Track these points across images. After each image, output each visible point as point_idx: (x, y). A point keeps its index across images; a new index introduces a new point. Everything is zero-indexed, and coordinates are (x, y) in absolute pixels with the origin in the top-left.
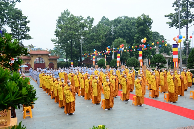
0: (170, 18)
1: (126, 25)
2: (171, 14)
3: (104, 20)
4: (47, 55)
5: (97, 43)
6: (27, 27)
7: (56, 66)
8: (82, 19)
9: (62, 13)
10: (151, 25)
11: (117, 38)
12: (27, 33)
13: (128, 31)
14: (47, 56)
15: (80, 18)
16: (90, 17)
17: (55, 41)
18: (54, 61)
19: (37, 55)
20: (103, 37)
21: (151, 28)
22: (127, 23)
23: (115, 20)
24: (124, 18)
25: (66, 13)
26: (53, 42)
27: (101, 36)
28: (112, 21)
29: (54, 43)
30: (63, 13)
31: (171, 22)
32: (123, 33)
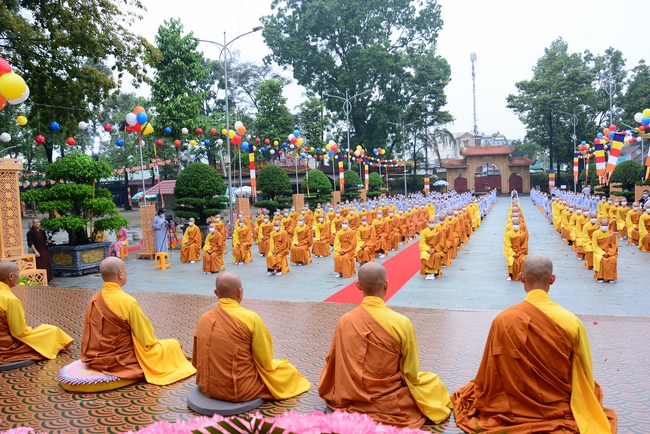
4: (505, 155)
6: (442, 96)
7: (526, 184)
8: (589, 57)
9: (546, 50)
12: (442, 109)
15: (583, 55)
18: (522, 169)
19: (481, 157)
25: (560, 47)
30: (549, 48)
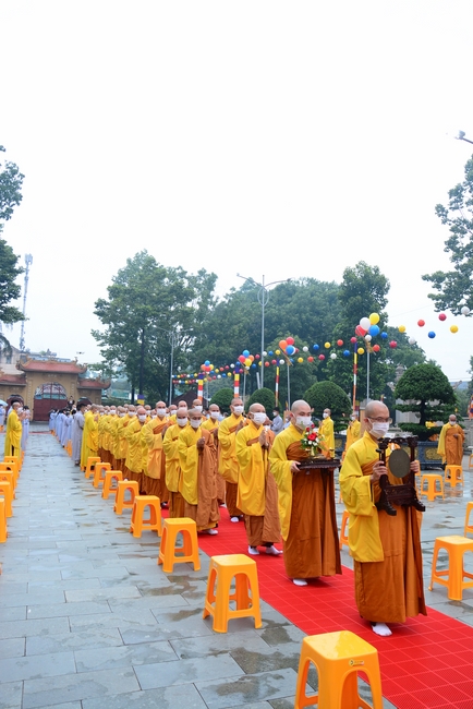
0: (439, 287)
1: (310, 302)
2: (440, 272)
3: (250, 288)
4: (73, 375)
5: (221, 348)
6: (14, 285)
8: (183, 274)
9: (129, 261)
10: (385, 297)
11: (281, 333)
13: (316, 319)
14: (76, 380)
15: (177, 271)
16: (207, 273)
17: (103, 337)
19: (44, 373)
20: (240, 331)
21: (384, 306)
22: (312, 295)
23: (280, 288)
24: (305, 283)
25: (142, 261)
26: (98, 340)
27: (235, 327)
28: (271, 292)
29: (101, 342)
30: (132, 259)
31: (443, 294)
32: (302, 323)
